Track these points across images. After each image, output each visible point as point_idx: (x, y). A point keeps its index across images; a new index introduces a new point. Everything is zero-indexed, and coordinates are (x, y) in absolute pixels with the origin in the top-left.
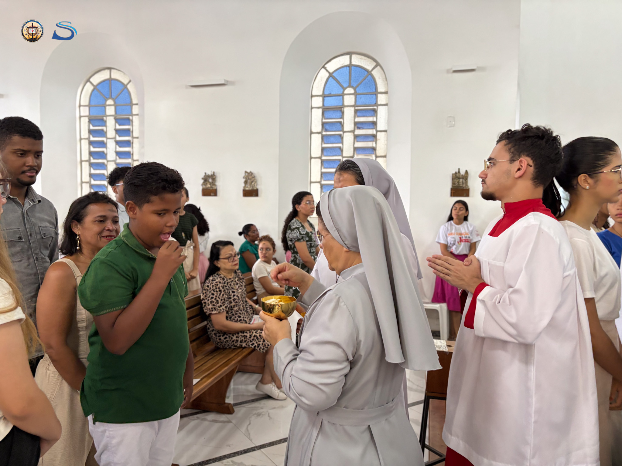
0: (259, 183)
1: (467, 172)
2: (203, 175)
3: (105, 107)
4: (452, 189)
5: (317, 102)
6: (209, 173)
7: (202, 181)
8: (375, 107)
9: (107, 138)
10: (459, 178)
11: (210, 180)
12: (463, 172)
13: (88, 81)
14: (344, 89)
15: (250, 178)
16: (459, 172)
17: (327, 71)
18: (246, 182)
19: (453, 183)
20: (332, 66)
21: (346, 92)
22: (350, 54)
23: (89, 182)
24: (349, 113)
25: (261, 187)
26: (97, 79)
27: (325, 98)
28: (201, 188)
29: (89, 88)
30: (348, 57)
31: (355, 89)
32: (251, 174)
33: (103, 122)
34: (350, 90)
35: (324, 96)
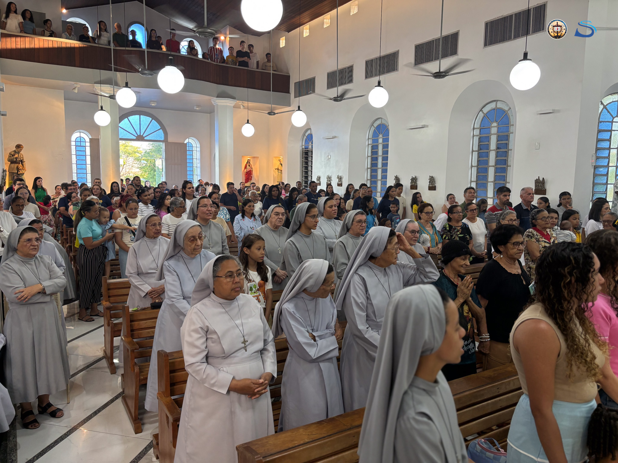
0: (436, 182)
1: (543, 178)
2: (411, 178)
3: (378, 139)
5: (477, 132)
6: (414, 177)
7: (411, 181)
8: (508, 135)
9: (379, 156)
10: (539, 183)
11: (414, 181)
13: (372, 125)
15: (432, 180)
16: (539, 179)
17: (483, 113)
18: (430, 182)
19: (536, 185)
20: (486, 110)
21: (493, 125)
22: (496, 101)
23: (370, 180)
24: (493, 138)
25: (437, 185)
26: (376, 125)
28: (410, 185)
29: (373, 129)
31: (498, 123)
32: (432, 177)
33: (376, 147)
35: (480, 129)
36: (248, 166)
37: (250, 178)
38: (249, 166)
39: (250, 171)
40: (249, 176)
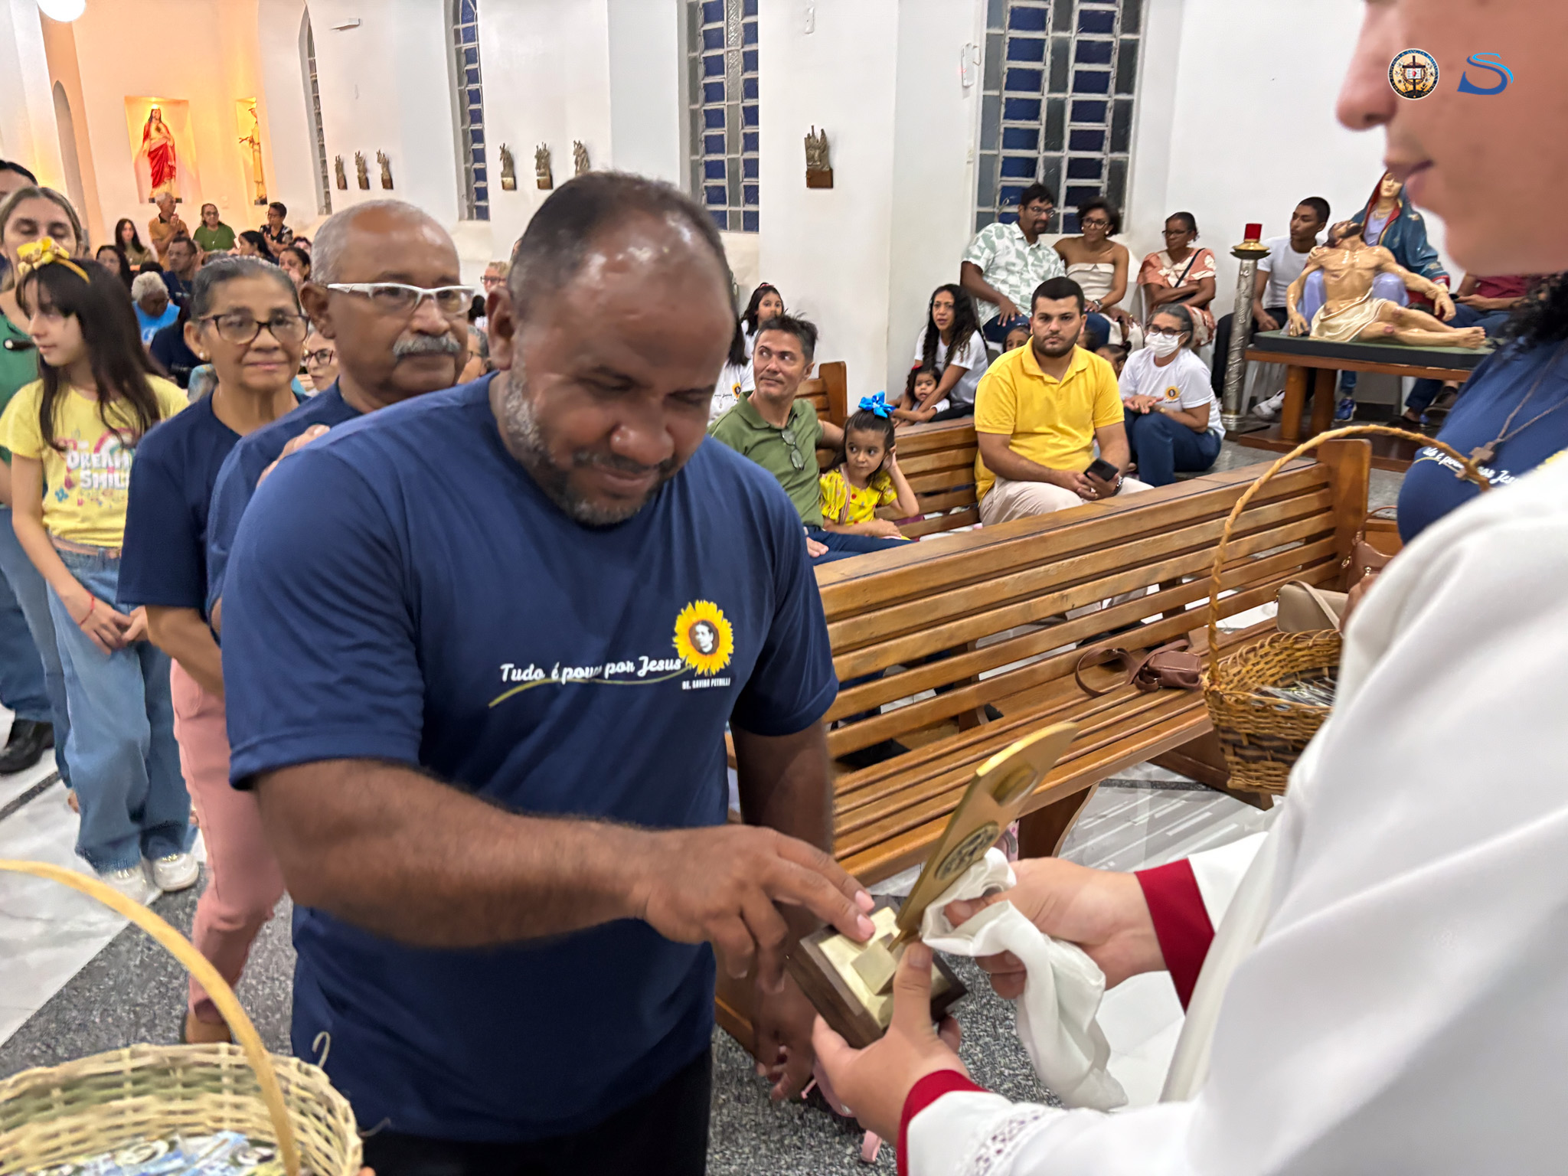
0: (591, 162)
1: (823, 132)
2: (535, 152)
4: (807, 173)
7: (535, 161)
10: (815, 148)
11: (543, 159)
12: (818, 135)
15: (580, 153)
16: (813, 134)
18: (577, 160)
19: (808, 160)
28: (535, 174)
32: (580, 145)
36: (153, 133)
37: (166, 170)
38: (158, 129)
39: (164, 147)
40: (161, 164)
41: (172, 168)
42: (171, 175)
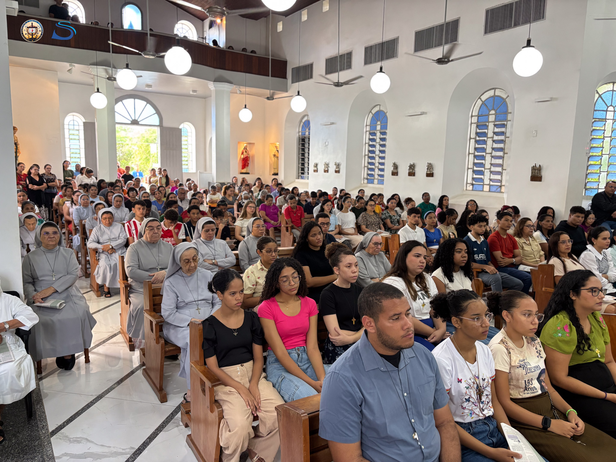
0: (434, 169)
1: (540, 165)
2: (409, 165)
3: (376, 126)
4: (531, 177)
5: (475, 120)
6: (412, 163)
7: (408, 168)
8: (505, 123)
9: (376, 143)
10: (535, 170)
11: (412, 168)
12: (538, 166)
13: (371, 112)
14: (490, 111)
15: (430, 167)
16: (535, 166)
17: (481, 100)
18: (428, 169)
19: (532, 173)
20: (484, 98)
21: (491, 113)
22: (495, 89)
23: (367, 167)
24: (491, 126)
25: (435, 172)
26: (374, 111)
27: (479, 117)
28: (408, 172)
29: (371, 115)
30: (493, 90)
31: (496, 111)
32: (430, 164)
33: (374, 134)
34: (493, 112)
35: (478, 116)
36: (245, 153)
37: (247, 164)
38: (246, 152)
39: (247, 157)
40: (245, 162)
41: (248, 163)
42: (248, 166)
